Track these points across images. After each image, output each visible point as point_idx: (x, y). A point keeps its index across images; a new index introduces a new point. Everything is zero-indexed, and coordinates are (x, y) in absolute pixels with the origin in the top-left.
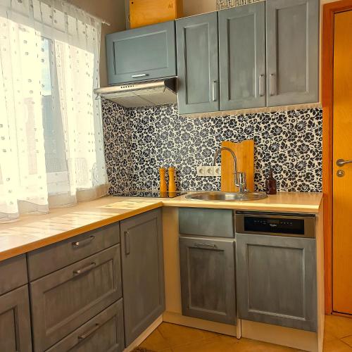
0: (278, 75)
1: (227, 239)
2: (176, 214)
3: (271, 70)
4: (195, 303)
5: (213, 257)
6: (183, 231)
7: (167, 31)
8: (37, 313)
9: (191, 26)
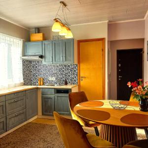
0: (65, 57)
1: (53, 95)
2: (41, 90)
3: (64, 55)
4: (45, 112)
5: (49, 100)
6: (43, 94)
7: (40, 44)
8: (7, 107)
9: (46, 43)
